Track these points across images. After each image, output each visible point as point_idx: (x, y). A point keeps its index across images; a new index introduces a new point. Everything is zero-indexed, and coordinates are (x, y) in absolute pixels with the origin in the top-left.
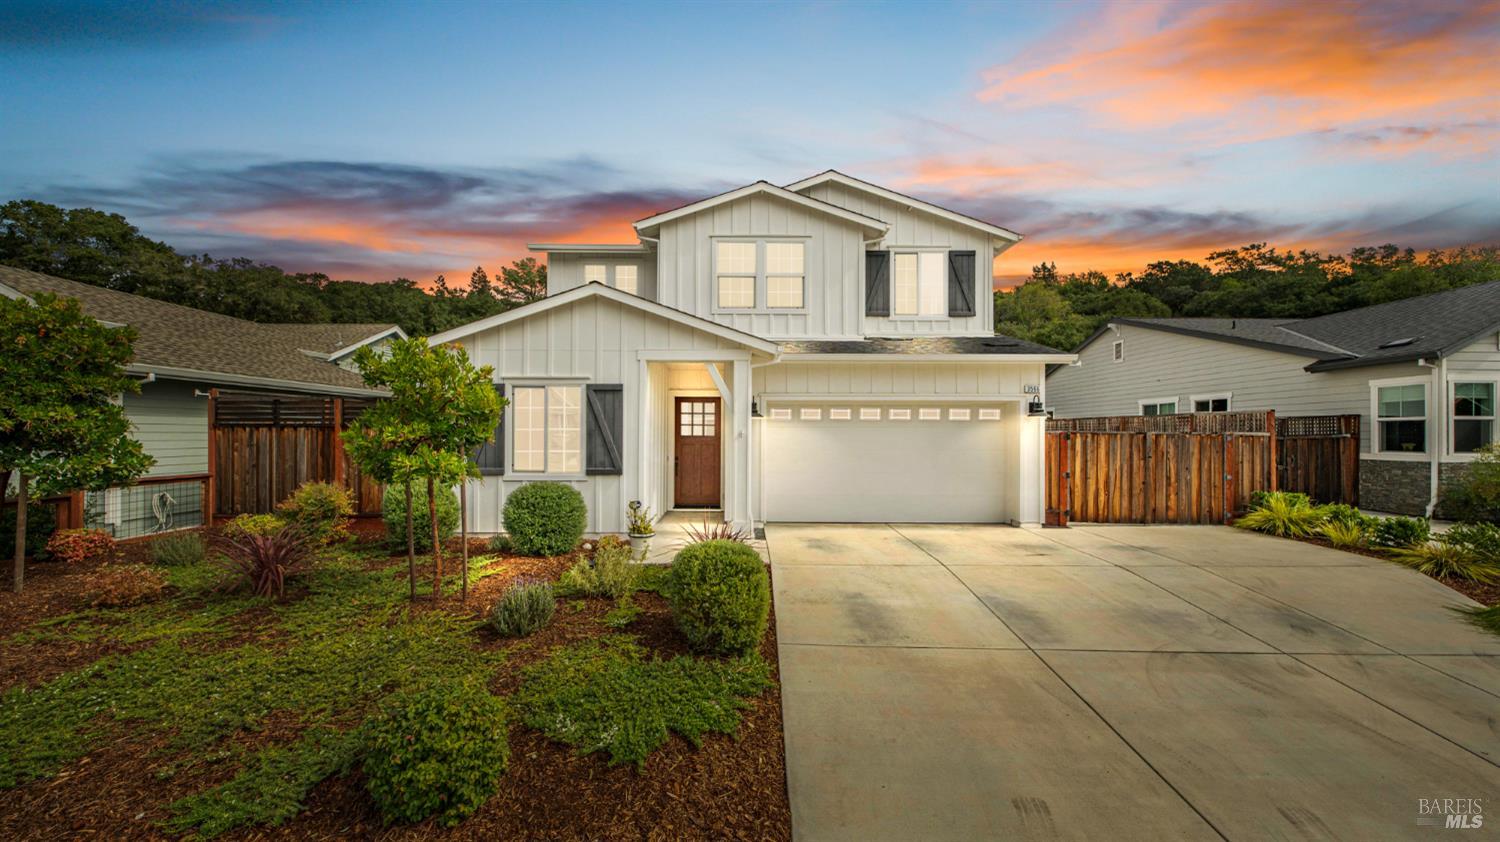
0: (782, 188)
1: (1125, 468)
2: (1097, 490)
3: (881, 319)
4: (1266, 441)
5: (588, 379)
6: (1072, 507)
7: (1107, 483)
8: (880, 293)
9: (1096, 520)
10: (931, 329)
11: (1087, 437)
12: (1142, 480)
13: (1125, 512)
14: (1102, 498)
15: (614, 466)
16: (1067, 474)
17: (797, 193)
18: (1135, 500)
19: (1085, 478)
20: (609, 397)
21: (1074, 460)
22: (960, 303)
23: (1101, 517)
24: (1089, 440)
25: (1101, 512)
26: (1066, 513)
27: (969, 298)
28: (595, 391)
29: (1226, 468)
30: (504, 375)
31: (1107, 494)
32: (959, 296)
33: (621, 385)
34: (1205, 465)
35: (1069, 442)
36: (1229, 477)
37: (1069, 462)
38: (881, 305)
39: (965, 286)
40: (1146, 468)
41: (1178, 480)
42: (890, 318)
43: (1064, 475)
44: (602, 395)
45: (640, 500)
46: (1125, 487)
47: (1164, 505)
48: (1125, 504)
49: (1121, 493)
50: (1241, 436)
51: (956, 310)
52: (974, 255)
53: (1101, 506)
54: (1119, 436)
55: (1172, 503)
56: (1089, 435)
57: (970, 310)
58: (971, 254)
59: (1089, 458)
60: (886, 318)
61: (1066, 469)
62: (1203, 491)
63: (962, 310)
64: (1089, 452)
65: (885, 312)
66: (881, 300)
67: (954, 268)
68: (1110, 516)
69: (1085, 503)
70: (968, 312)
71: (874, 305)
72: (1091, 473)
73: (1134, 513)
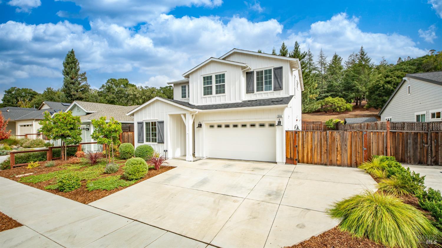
0: (219, 59)
1: (319, 144)
2: (308, 152)
3: (252, 94)
4: (385, 134)
5: (157, 120)
6: (298, 158)
7: (312, 149)
8: (251, 85)
9: (308, 163)
10: (268, 95)
11: (304, 133)
12: (325, 148)
13: (319, 161)
14: (310, 155)
15: (162, 141)
16: (296, 146)
17: (222, 59)
18: (322, 157)
19: (303, 148)
20: (161, 124)
21: (299, 141)
22: (277, 86)
23: (309, 162)
24: (304, 134)
25: (309, 160)
26: (296, 160)
27: (280, 83)
28: (159, 123)
29: (363, 145)
30: (143, 120)
31: (312, 153)
32: (277, 83)
33: (164, 121)
34: (354, 144)
35: (297, 134)
36: (365, 149)
37: (297, 142)
38: (251, 90)
39: (279, 80)
40: (327, 144)
41: (341, 149)
42: (255, 93)
43: (295, 146)
44: (160, 124)
45: (168, 150)
46: (319, 151)
47: (336, 159)
48: (319, 158)
49: (317, 153)
50: (372, 132)
51: (276, 88)
52: (282, 68)
53: (309, 158)
54: (316, 132)
55: (339, 158)
56: (304, 132)
57: (281, 88)
58: (281, 68)
59: (304, 140)
60: (253, 94)
61: (296, 144)
62: (353, 154)
63: (278, 88)
64: (304, 138)
65: (253, 91)
66: (251, 88)
67: (275, 74)
68: (313, 162)
69: (303, 157)
70: (280, 89)
71: (249, 89)
72: (305, 146)
73: (322, 161)
